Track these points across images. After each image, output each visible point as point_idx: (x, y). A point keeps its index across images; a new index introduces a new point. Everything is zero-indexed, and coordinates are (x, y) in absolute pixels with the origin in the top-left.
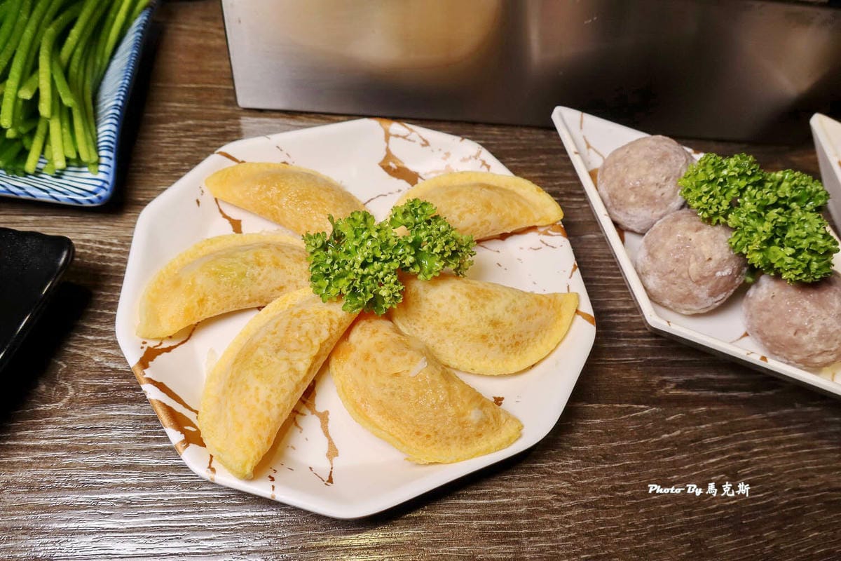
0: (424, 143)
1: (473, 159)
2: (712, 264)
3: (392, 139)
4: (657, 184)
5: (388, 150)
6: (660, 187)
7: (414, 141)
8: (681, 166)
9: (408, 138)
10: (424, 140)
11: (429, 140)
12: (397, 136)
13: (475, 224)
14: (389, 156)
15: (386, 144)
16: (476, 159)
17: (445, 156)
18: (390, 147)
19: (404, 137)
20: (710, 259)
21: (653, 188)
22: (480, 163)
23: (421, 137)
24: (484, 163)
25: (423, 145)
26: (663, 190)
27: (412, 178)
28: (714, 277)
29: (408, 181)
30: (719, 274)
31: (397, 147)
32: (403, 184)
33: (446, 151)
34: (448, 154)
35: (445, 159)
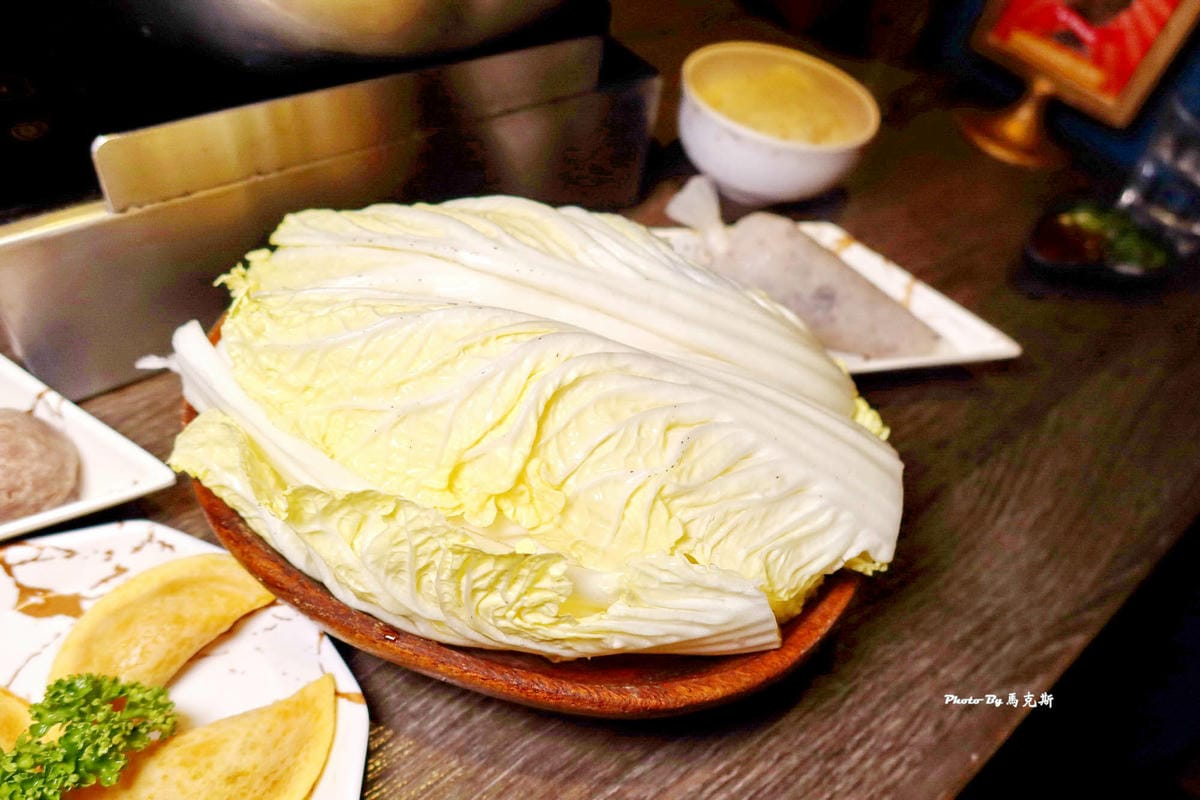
0: (68, 554)
1: (147, 544)
3: (17, 570)
5: (19, 585)
7: (52, 558)
9: (41, 557)
10: (68, 551)
11: (72, 548)
12: (22, 563)
13: (170, 651)
14: (25, 591)
15: (12, 580)
16: (150, 543)
17: (106, 556)
18: (19, 580)
19: (35, 560)
22: (160, 546)
23: (61, 549)
24: (164, 545)
25: (68, 557)
27: (70, 606)
29: (68, 613)
31: (28, 576)
32: (61, 623)
33: (107, 550)
34: (110, 553)
35: (108, 560)
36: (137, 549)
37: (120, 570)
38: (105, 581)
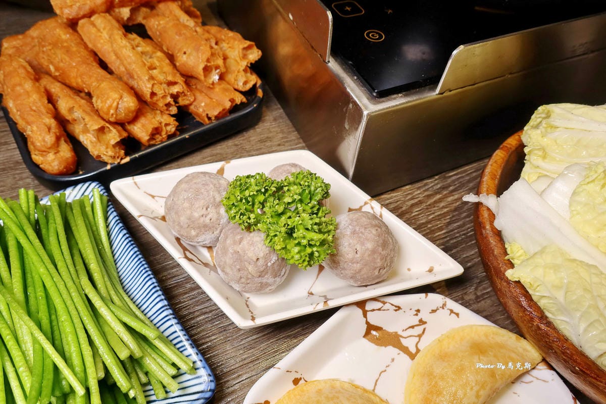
0: (396, 308)
1: (441, 309)
2: (261, 262)
3: (368, 314)
4: (202, 216)
5: (367, 323)
6: (206, 217)
7: (388, 310)
8: (211, 193)
9: (382, 309)
10: (396, 306)
11: (400, 306)
12: (373, 310)
14: (370, 328)
15: (365, 319)
16: (443, 308)
17: (416, 312)
18: (368, 320)
19: (379, 310)
20: (258, 259)
21: (202, 219)
22: (449, 312)
23: (392, 305)
24: (452, 311)
25: (396, 310)
26: (208, 217)
28: (268, 268)
30: (269, 264)
31: (373, 319)
33: (416, 309)
34: (418, 311)
35: (417, 315)
36: (434, 311)
37: (422, 322)
38: (413, 327)
